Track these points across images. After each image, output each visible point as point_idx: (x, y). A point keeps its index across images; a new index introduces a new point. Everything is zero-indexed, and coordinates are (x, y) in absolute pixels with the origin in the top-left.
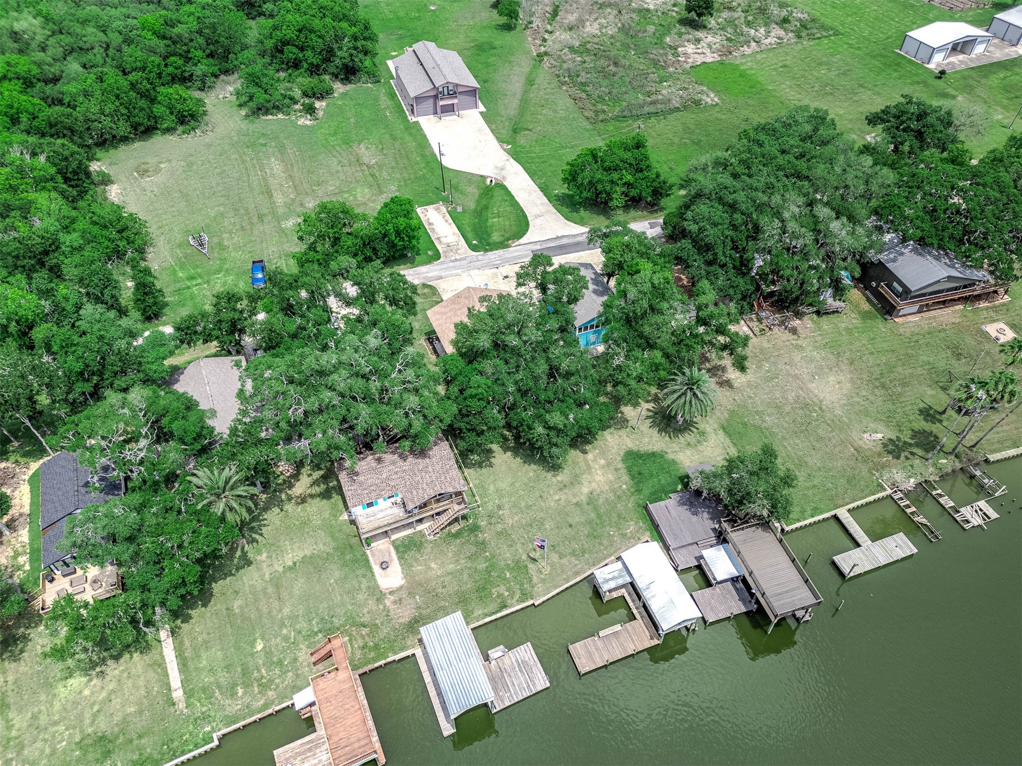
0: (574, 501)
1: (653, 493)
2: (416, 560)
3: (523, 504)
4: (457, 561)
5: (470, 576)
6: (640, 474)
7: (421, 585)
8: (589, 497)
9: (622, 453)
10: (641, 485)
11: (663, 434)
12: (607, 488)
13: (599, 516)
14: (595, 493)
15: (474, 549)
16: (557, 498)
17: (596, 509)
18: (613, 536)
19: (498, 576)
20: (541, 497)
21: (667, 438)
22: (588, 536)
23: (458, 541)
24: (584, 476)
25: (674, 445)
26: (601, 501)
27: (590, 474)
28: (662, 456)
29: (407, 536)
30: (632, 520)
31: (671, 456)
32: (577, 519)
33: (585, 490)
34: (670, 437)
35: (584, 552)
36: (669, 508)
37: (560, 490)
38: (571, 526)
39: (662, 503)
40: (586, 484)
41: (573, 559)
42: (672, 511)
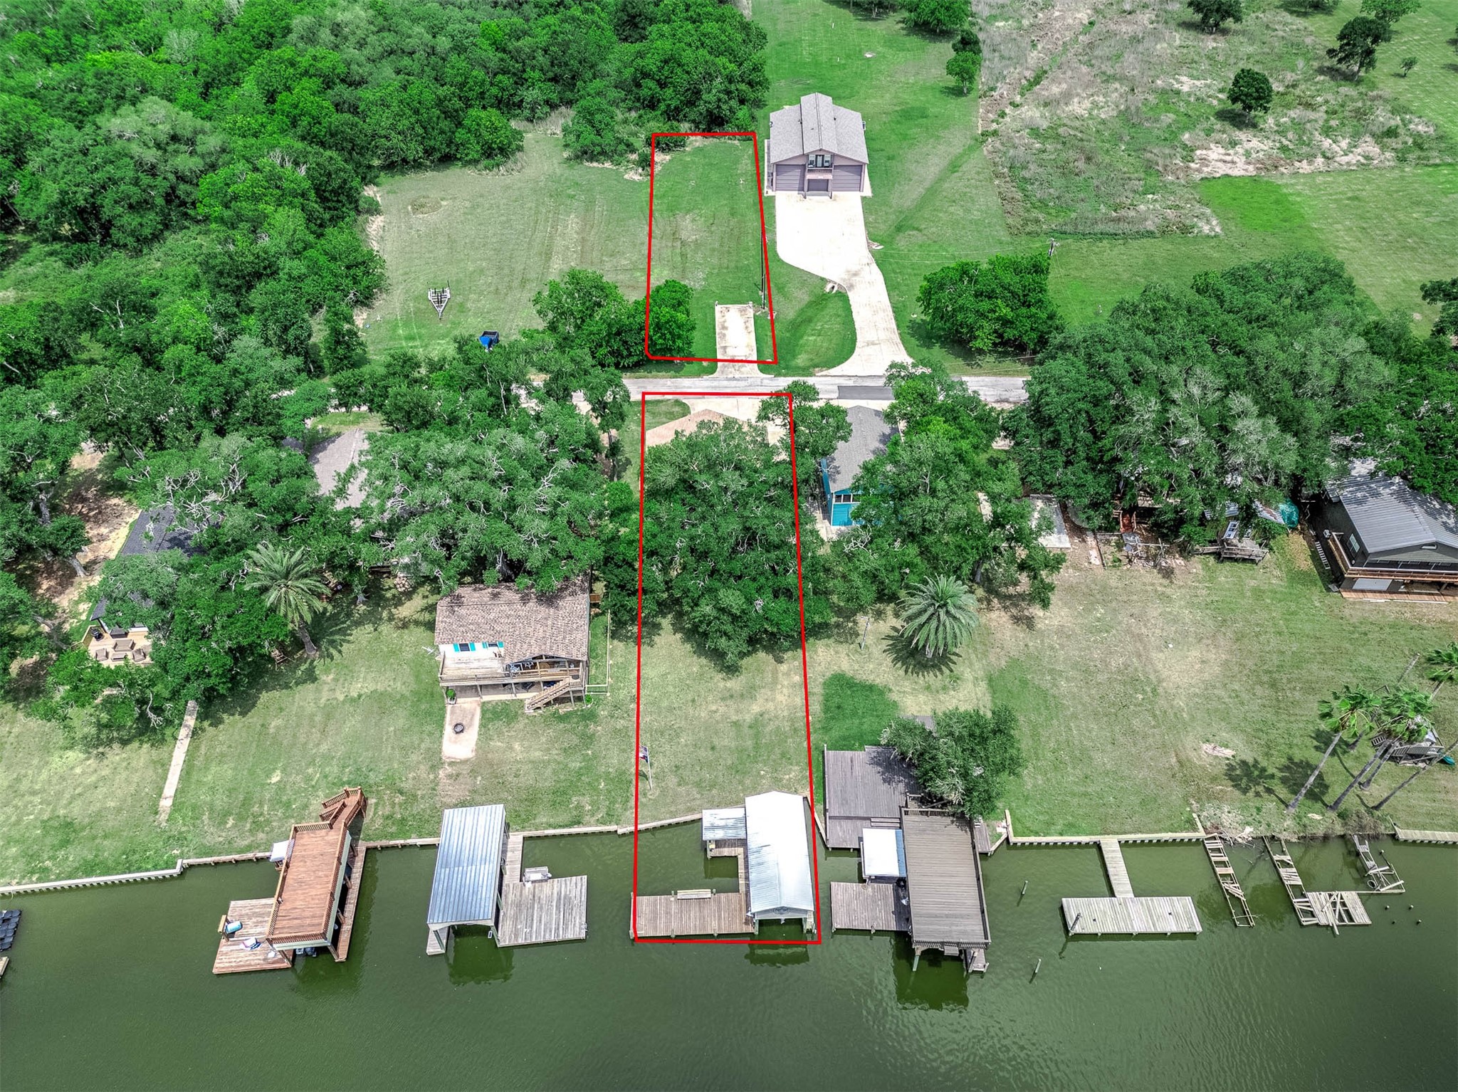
0: (734, 718)
1: (845, 738)
3: (665, 704)
5: (555, 772)
6: (839, 707)
7: (491, 765)
8: (756, 720)
9: (828, 675)
10: (832, 723)
11: (899, 665)
12: (786, 713)
13: (757, 746)
14: (766, 716)
16: (714, 708)
17: (757, 736)
18: (763, 777)
19: (589, 783)
20: (693, 701)
21: (902, 672)
22: (729, 768)
24: (763, 691)
25: (907, 683)
26: (768, 729)
27: (772, 690)
28: (881, 693)
29: (503, 702)
30: (797, 764)
31: (894, 696)
32: (726, 742)
33: (756, 708)
34: (906, 672)
35: (712, 786)
36: (856, 763)
37: (723, 699)
38: (713, 748)
39: (848, 754)
40: (760, 701)
41: (694, 791)
42: (857, 768)
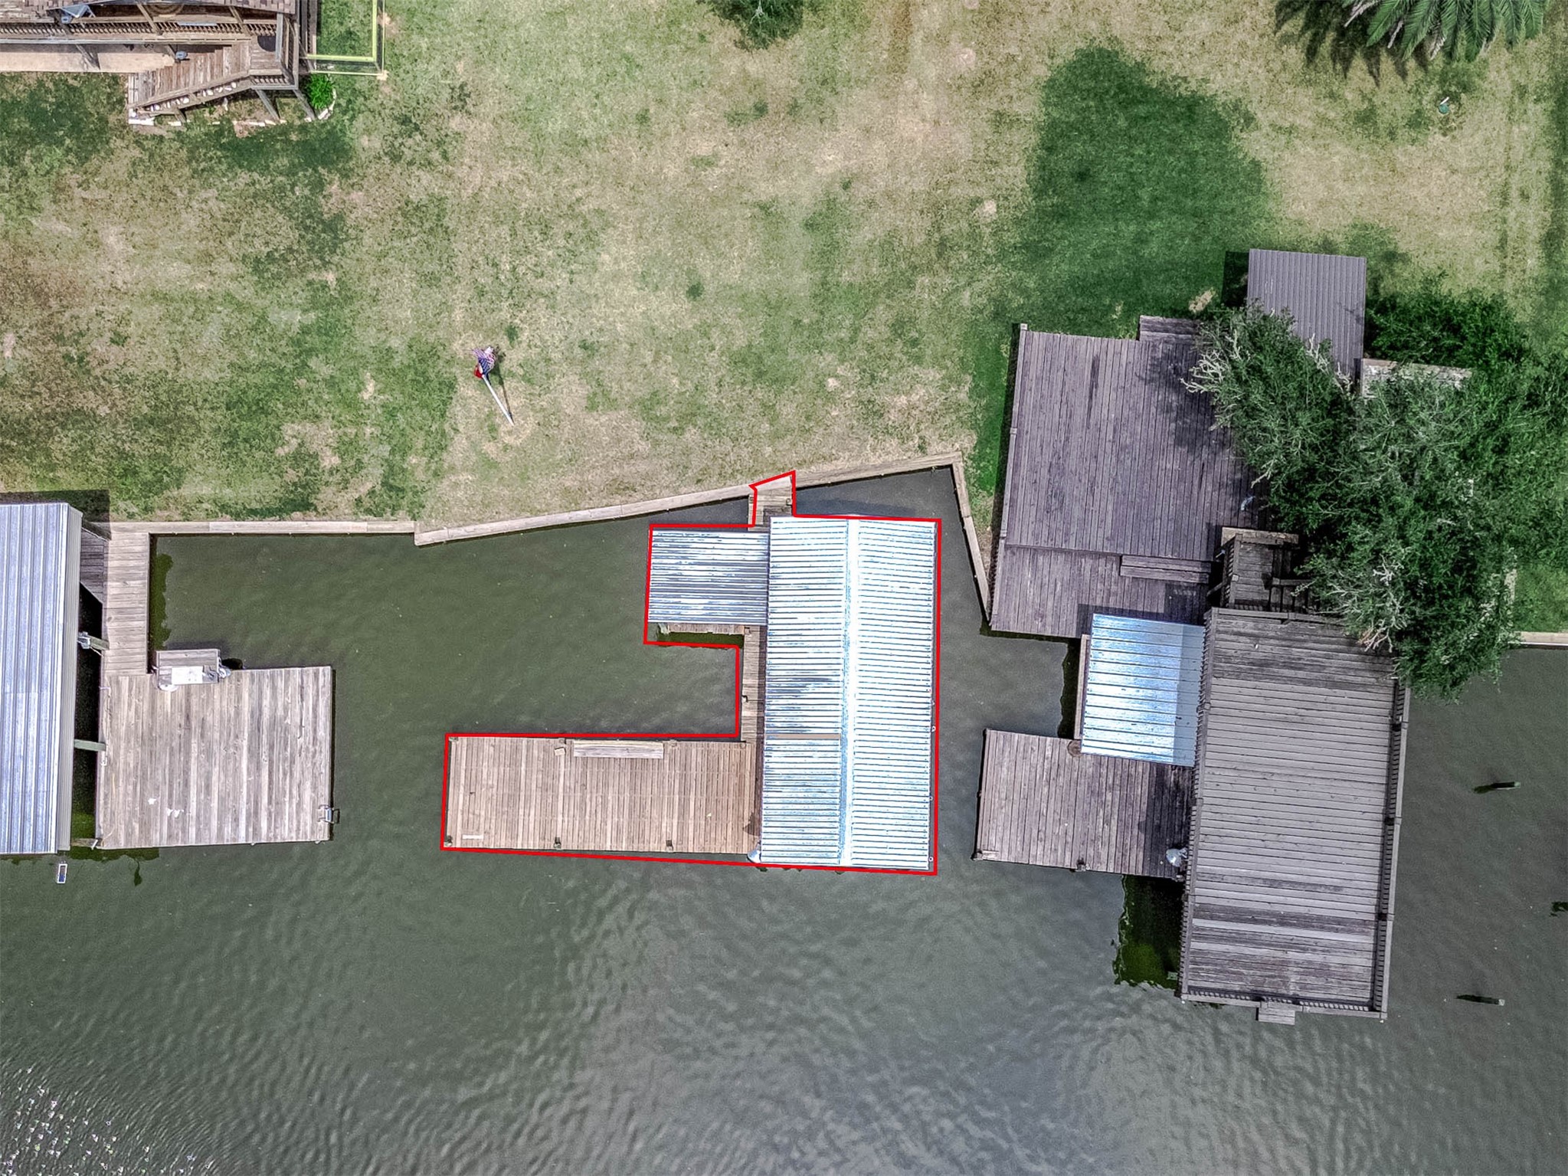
0: (764, 190)
1: (1082, 286)
2: (59, 190)
3: (556, 125)
4: (207, 257)
5: (230, 337)
6: (1082, 176)
7: (40, 295)
8: (831, 203)
9: (1066, 52)
10: (1057, 229)
11: (1294, 25)
12: (919, 185)
13: (824, 294)
14: (861, 191)
15: (286, 234)
16: (704, 149)
17: (827, 255)
18: (830, 398)
19: (331, 383)
20: (643, 118)
21: (1294, 55)
22: (739, 360)
23: (244, 177)
24: (859, 95)
25: (1304, 97)
26: (864, 235)
27: (888, 95)
28: (1220, 130)
29: (60, 80)
30: (938, 361)
31: (1254, 145)
32: (733, 275)
33: (830, 160)
34: (1311, 53)
35: (688, 417)
36: (1106, 377)
37: (735, 118)
38: (695, 291)
39: (1088, 345)
40: (848, 132)
41: (635, 428)
42: (1104, 393)
